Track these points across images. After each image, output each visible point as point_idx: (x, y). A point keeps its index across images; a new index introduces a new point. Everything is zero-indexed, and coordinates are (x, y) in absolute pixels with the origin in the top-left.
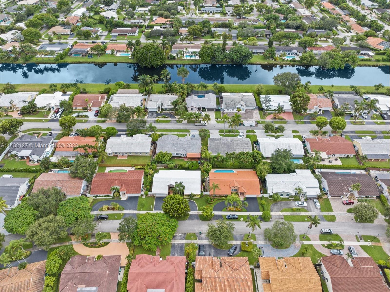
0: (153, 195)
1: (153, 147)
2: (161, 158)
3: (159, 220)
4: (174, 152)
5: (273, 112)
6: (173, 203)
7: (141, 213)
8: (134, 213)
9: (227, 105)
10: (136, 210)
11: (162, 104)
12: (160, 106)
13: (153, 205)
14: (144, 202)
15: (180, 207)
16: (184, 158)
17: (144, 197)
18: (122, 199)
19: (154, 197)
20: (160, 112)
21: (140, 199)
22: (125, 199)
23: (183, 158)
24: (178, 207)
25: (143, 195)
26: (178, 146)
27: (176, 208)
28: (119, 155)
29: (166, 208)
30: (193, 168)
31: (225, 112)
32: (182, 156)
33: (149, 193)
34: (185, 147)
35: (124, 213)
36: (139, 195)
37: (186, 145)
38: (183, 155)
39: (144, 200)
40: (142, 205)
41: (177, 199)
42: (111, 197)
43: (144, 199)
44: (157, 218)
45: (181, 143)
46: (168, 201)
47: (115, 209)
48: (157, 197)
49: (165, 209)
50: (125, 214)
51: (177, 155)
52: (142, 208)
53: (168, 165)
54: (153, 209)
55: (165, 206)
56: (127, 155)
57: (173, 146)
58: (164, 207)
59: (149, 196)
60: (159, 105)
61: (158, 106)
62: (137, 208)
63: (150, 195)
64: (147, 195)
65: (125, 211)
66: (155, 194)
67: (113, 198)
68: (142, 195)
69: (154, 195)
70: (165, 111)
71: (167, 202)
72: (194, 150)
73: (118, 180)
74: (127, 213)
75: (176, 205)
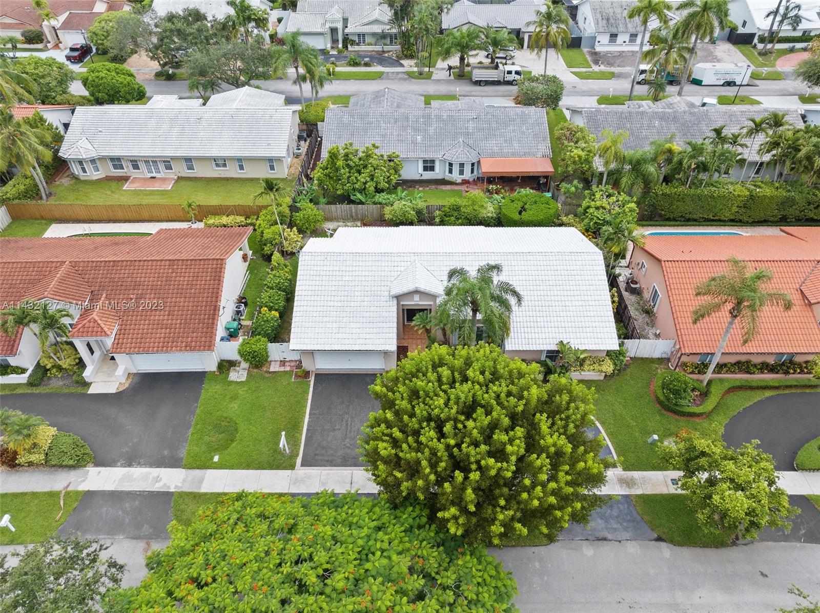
0: (299, 364)
1: (304, 146)
2: (344, 172)
3: (338, 581)
4: (411, 155)
5: (799, 45)
6: (469, 411)
7: (205, 489)
8: (157, 487)
9: (608, 19)
10: (174, 463)
11: (345, 21)
12: (340, 26)
13: (293, 429)
14: (235, 405)
15: (532, 444)
16: (463, 188)
17: (238, 375)
18: (92, 390)
19: (307, 374)
20: (340, 52)
21: (209, 390)
22: (112, 389)
23: (456, 188)
24: (516, 449)
25: (231, 364)
26: (431, 131)
27: (499, 454)
28: (134, 174)
29: (408, 455)
30: (525, 216)
31: (598, 49)
32: (456, 176)
33: (275, 351)
34: (468, 134)
35: (83, 487)
36: (207, 362)
37: (471, 125)
38: (456, 169)
39: (234, 398)
40: (217, 428)
41: (496, 377)
42: (23, 378)
43: (241, 391)
44: (321, 557)
45: (445, 115)
46: (414, 394)
47: (21, 460)
48: (321, 377)
49: (396, 462)
50: (89, 496)
51: (428, 175)
52: (221, 448)
53: (387, 210)
54: (294, 455)
55: (395, 443)
56: (172, 175)
57: (404, 128)
58: (385, 449)
59: (274, 368)
60: (332, 22)
61: (328, 25)
62: (183, 453)
63: (283, 363)
64: (257, 361)
65: (92, 471)
66: (311, 353)
67: (31, 384)
68: (226, 366)
69: (307, 365)
70: (356, 48)
71: (404, 404)
72: (516, 145)
73: (74, 264)
74: (109, 487)
75: (494, 426)
